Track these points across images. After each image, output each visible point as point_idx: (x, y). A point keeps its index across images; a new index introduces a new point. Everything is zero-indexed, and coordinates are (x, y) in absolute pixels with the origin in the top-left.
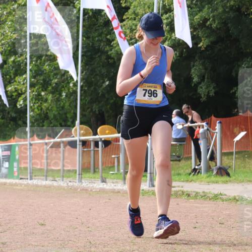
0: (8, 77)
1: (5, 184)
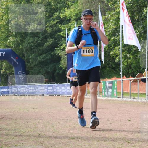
0: (111, 47)
1: (110, 100)
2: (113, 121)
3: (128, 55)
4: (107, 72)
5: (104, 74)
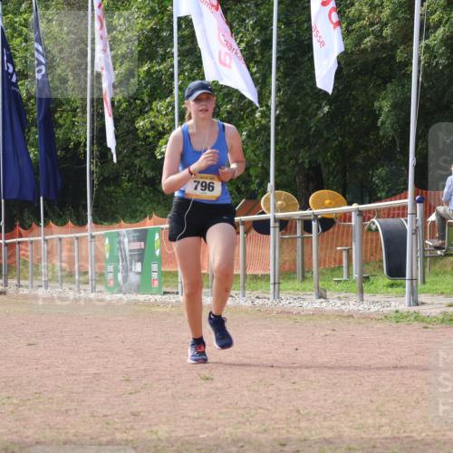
0: (138, 102)
1: (136, 303)
2: (144, 381)
4: (125, 195)
5: (111, 203)
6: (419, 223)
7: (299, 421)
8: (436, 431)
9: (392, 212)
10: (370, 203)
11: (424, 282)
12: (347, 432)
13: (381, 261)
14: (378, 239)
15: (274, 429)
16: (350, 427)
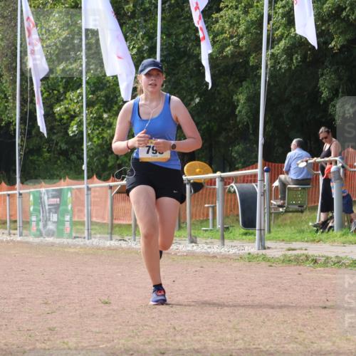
0: (55, 92)
1: (53, 245)
2: (59, 304)
3: (105, 116)
4: (46, 163)
5: (35, 169)
6: (266, 188)
7: (175, 336)
8: (277, 344)
9: (246, 179)
10: (230, 171)
11: (269, 231)
12: (211, 344)
13: (238, 215)
14: (236, 199)
15: (156, 341)
16: (213, 341)
